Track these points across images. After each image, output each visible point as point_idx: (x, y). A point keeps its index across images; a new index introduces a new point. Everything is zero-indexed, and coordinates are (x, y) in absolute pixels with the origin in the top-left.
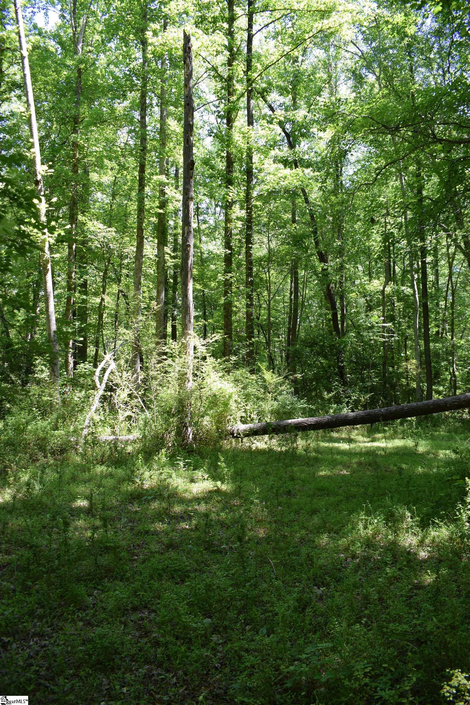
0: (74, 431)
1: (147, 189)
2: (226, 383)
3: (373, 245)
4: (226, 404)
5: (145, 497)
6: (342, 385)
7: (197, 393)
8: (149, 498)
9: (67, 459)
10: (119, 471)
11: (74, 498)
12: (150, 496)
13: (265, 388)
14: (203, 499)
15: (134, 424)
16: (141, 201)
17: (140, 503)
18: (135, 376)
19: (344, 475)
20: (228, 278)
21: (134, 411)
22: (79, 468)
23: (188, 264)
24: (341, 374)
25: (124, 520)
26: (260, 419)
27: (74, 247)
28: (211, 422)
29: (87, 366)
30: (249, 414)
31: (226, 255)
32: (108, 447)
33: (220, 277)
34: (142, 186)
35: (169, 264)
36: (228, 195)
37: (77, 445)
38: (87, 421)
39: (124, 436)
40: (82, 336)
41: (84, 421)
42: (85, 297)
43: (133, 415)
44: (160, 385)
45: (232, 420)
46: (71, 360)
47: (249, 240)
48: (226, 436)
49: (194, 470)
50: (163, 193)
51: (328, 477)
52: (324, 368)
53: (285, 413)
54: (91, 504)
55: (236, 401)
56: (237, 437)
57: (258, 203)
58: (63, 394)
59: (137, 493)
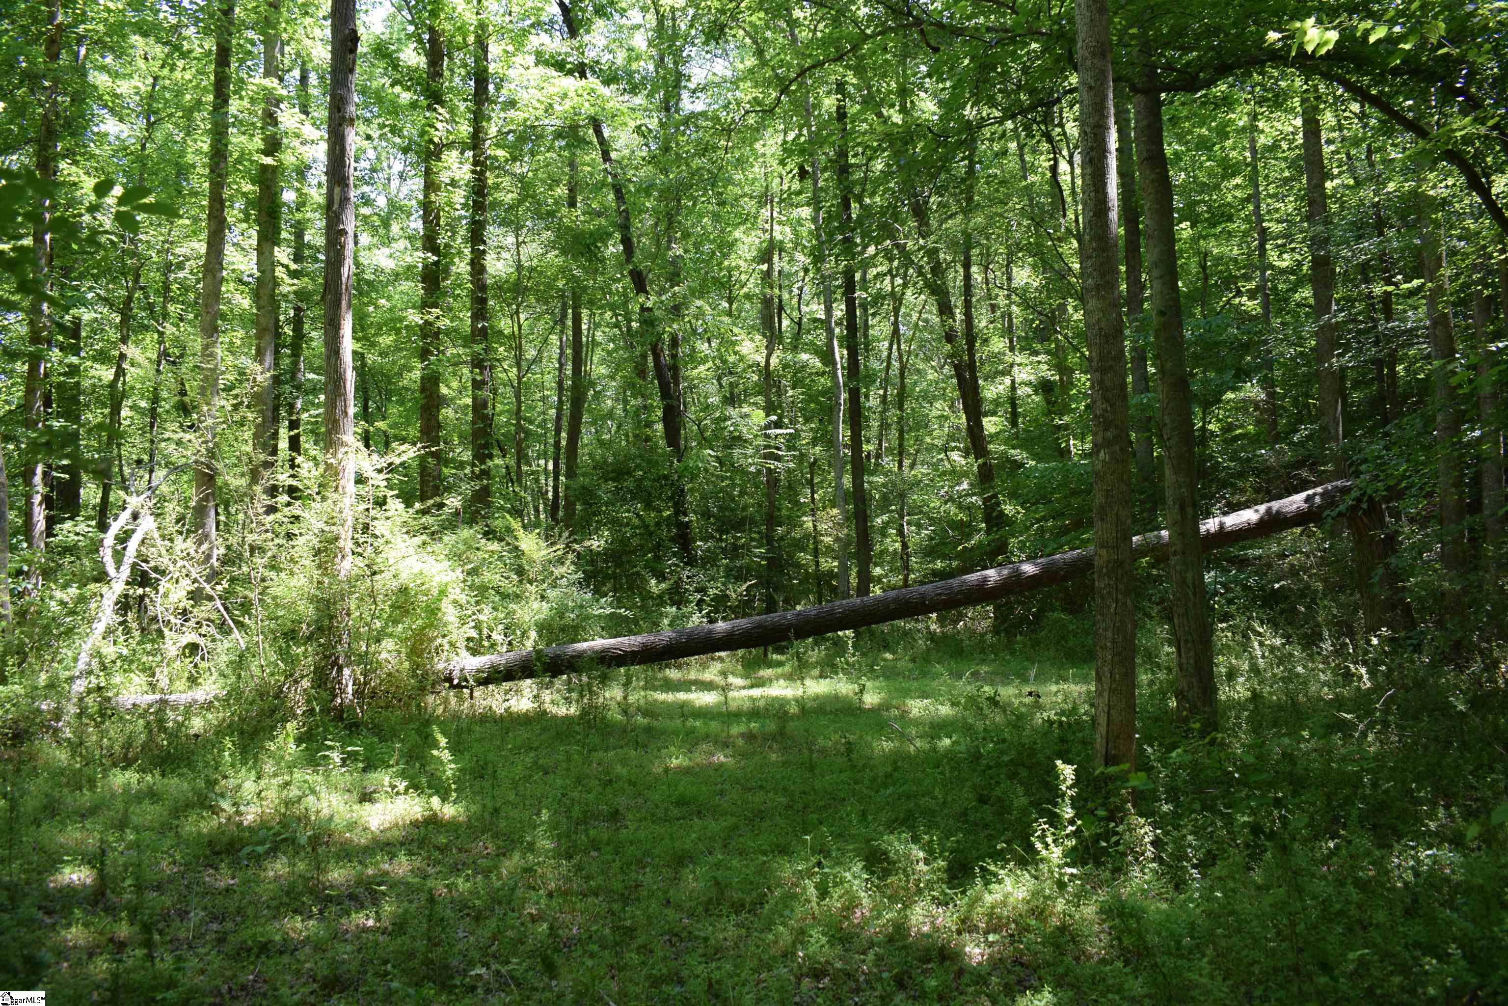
0: (51, 686)
1: (234, 106)
2: (431, 559)
3: (738, 267)
4: (433, 611)
5: (248, 849)
6: (686, 564)
7: (364, 586)
8: (260, 849)
9: (32, 758)
10: (173, 782)
11: (54, 863)
12: (262, 843)
13: (520, 572)
14: (402, 844)
15: (203, 665)
16: (219, 134)
17: (235, 865)
18: (205, 547)
19: (721, 765)
20: (431, 318)
21: (203, 631)
22: (64, 780)
23: (340, 276)
24: (684, 539)
25: (196, 916)
26: (510, 643)
27: (48, 237)
28: (399, 652)
29: (82, 528)
30: (485, 632)
31: (425, 267)
32: (141, 722)
33: (414, 318)
34: (222, 98)
35: (285, 289)
36: (432, 126)
37: (58, 719)
38: (84, 658)
39: (181, 695)
40: (67, 456)
41: (76, 660)
42: (74, 360)
43: (201, 641)
44: (273, 567)
45: (447, 647)
46: (40, 515)
47: (476, 236)
48: (433, 685)
49: (364, 770)
50: (271, 118)
51: (686, 771)
52: (646, 526)
53: (563, 629)
54: (102, 877)
55: (455, 602)
56: (459, 686)
57: (501, 153)
58: (21, 595)
59: (225, 839)
